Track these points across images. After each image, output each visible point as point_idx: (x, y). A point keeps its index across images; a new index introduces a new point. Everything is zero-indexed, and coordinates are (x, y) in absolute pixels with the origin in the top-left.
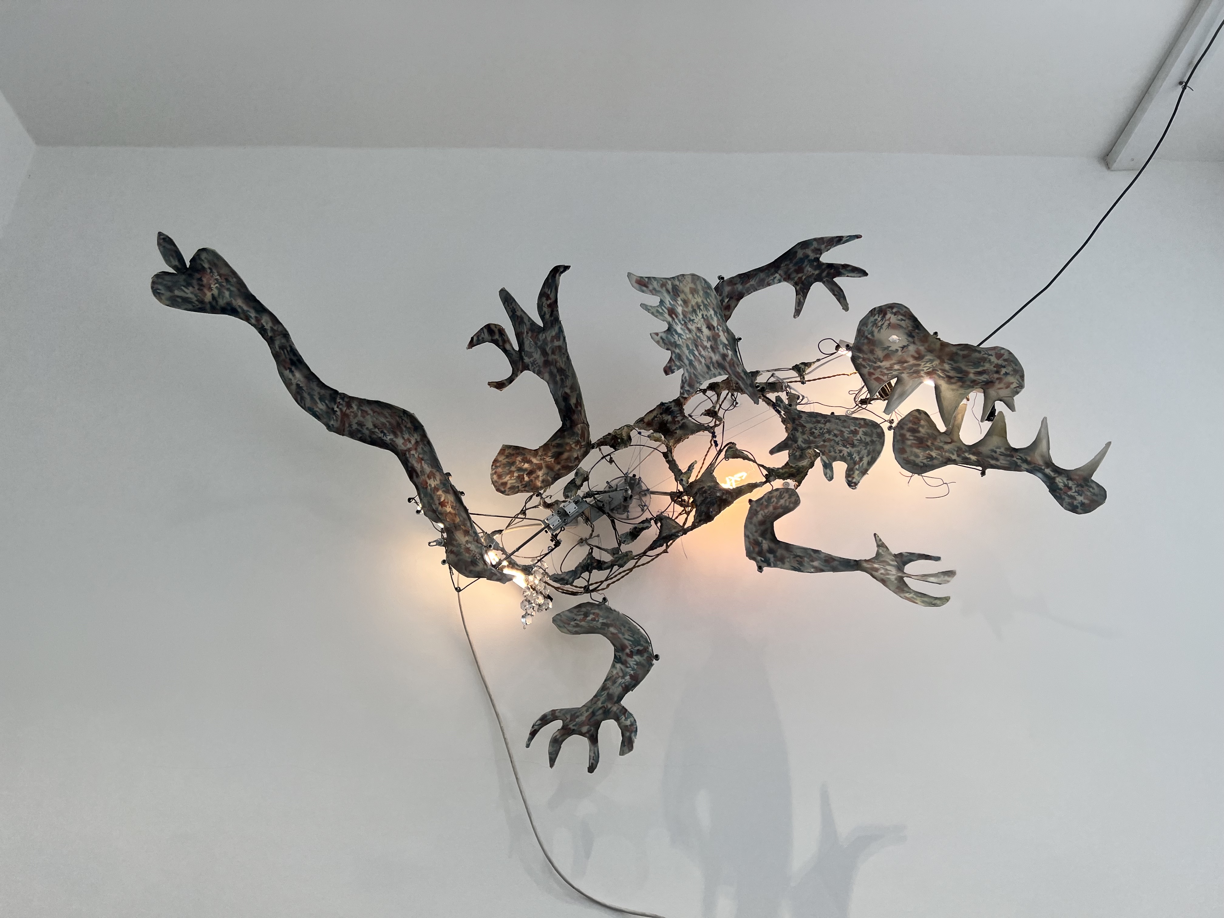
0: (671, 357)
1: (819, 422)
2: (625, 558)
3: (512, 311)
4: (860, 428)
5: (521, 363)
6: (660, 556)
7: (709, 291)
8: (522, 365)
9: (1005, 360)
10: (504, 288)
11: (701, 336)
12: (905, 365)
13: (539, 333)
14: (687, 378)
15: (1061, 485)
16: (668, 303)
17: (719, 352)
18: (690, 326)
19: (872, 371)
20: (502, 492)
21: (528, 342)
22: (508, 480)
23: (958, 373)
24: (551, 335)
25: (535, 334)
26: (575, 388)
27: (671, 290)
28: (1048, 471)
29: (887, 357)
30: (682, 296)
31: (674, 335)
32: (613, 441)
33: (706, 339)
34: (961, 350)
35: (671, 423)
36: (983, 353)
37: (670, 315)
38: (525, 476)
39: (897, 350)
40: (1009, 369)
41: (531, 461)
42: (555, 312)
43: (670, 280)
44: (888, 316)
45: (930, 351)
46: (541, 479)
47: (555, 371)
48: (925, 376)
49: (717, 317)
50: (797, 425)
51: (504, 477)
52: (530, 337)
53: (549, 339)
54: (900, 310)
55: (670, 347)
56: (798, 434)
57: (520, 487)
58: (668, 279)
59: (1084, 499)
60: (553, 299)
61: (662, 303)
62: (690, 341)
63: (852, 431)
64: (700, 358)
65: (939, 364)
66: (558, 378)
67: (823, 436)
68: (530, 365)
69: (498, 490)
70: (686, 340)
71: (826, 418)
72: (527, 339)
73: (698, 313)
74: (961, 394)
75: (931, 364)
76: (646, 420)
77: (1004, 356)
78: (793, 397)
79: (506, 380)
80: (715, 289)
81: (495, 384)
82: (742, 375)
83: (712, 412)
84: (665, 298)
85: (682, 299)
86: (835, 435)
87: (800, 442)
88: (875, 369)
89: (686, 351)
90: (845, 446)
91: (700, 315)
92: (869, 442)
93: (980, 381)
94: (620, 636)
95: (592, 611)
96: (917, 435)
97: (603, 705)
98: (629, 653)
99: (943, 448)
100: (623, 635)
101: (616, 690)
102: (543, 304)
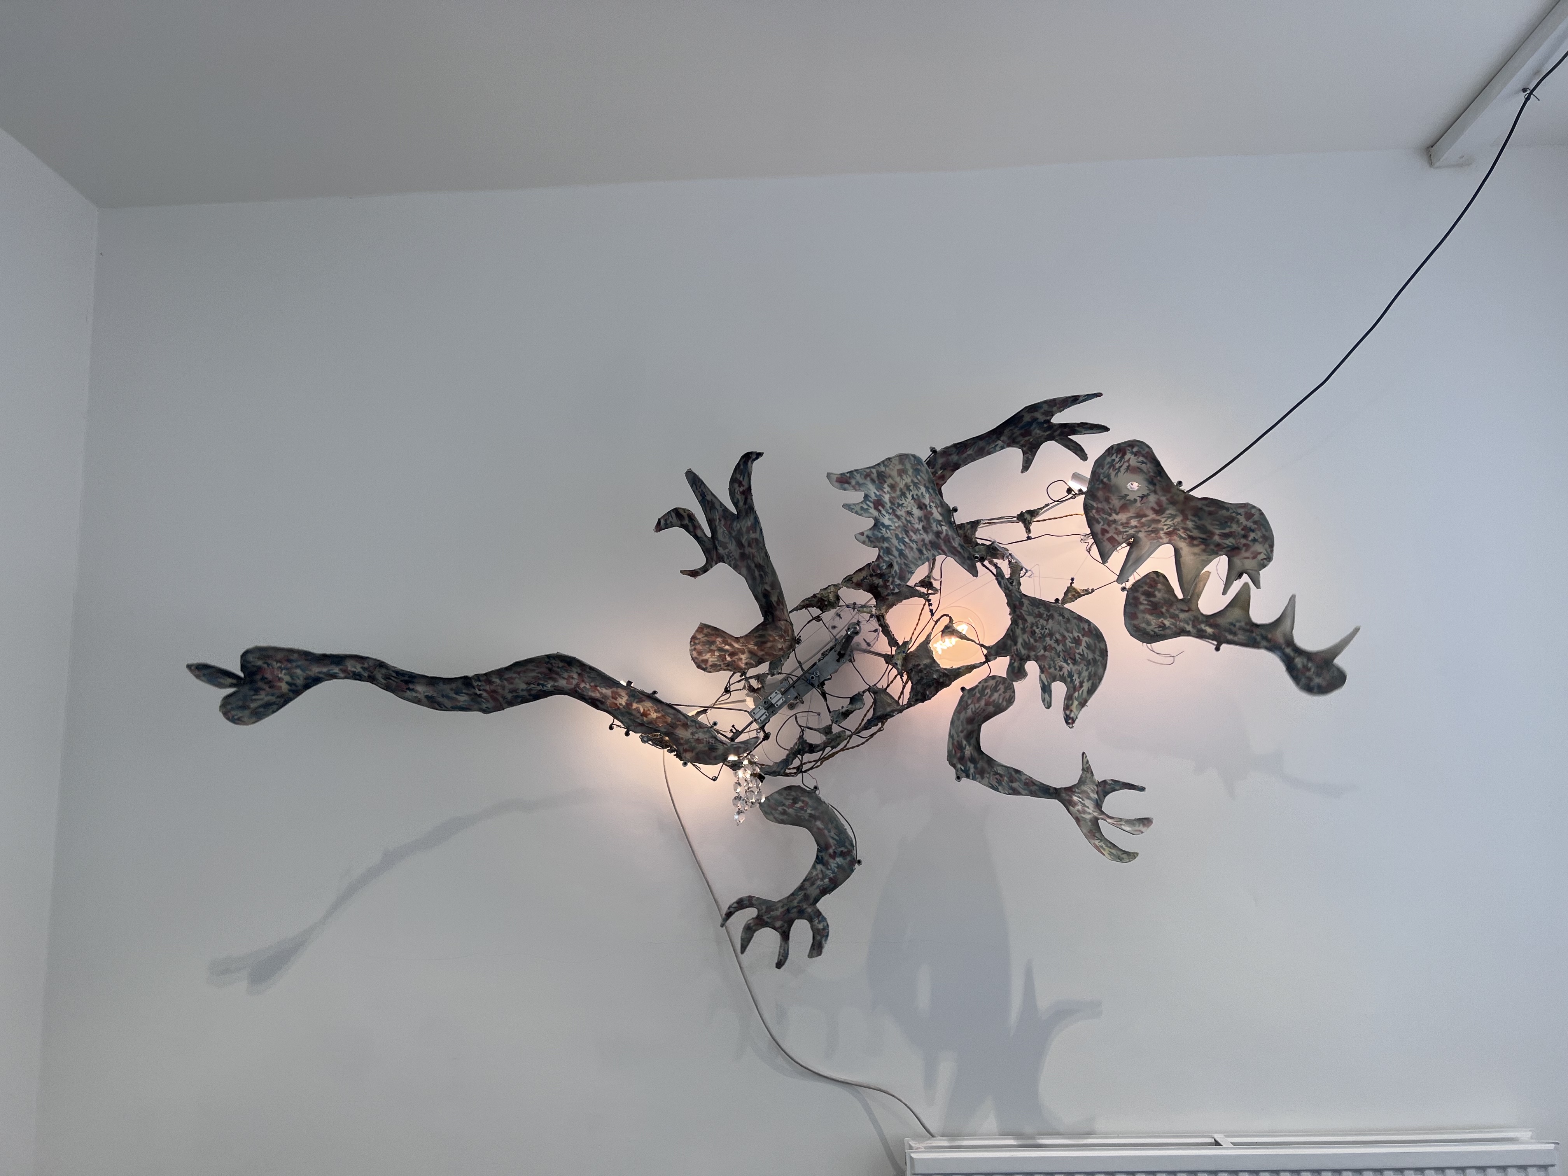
0: (879, 555)
1: (1040, 615)
2: (838, 739)
3: (701, 495)
4: (1083, 636)
5: (715, 553)
7: (919, 467)
8: (716, 555)
9: (1255, 522)
10: (691, 468)
11: (912, 519)
12: (1144, 520)
13: (733, 521)
14: (898, 571)
15: (1300, 665)
16: (873, 495)
17: (932, 531)
18: (899, 513)
19: (1106, 527)
20: (704, 669)
21: (721, 530)
22: (709, 658)
23: (1203, 534)
24: (746, 525)
25: (729, 523)
26: (775, 584)
27: (876, 479)
29: (1124, 508)
30: (889, 481)
31: (881, 530)
32: (819, 603)
33: (918, 521)
34: (1207, 506)
35: (882, 587)
36: (1231, 511)
37: (876, 508)
38: (727, 656)
39: (1135, 500)
40: (1257, 535)
41: (732, 645)
42: (749, 500)
43: (875, 468)
44: (1127, 457)
45: (1173, 502)
46: (744, 661)
47: (753, 565)
48: (1164, 537)
49: (929, 493)
50: (1018, 616)
51: (704, 655)
52: (723, 526)
53: (744, 530)
54: (1141, 450)
55: (878, 544)
56: (1018, 631)
57: (722, 666)
58: (872, 467)
59: (1322, 681)
60: (746, 486)
61: (866, 497)
62: (900, 530)
63: (1074, 638)
64: (911, 544)
65: (1182, 521)
66: (757, 573)
67: (1044, 640)
68: (726, 557)
69: (699, 667)
70: (894, 530)
71: (1049, 611)
72: (720, 527)
73: (908, 495)
74: (1203, 560)
75: (1173, 520)
76: (855, 580)
77: (1255, 516)
78: (1016, 568)
79: (700, 569)
80: (927, 463)
81: (689, 572)
82: (959, 549)
83: (927, 583)
84: (870, 490)
85: (889, 485)
86: (1057, 641)
87: (1019, 646)
88: (1109, 525)
89: (895, 542)
90: (1066, 661)
91: (910, 497)
92: (1091, 660)
93: (1226, 546)
94: (826, 832)
95: (801, 798)
96: (1152, 599)
97: (798, 904)
98: (832, 854)
100: (829, 832)
101: (813, 891)
102: (734, 490)
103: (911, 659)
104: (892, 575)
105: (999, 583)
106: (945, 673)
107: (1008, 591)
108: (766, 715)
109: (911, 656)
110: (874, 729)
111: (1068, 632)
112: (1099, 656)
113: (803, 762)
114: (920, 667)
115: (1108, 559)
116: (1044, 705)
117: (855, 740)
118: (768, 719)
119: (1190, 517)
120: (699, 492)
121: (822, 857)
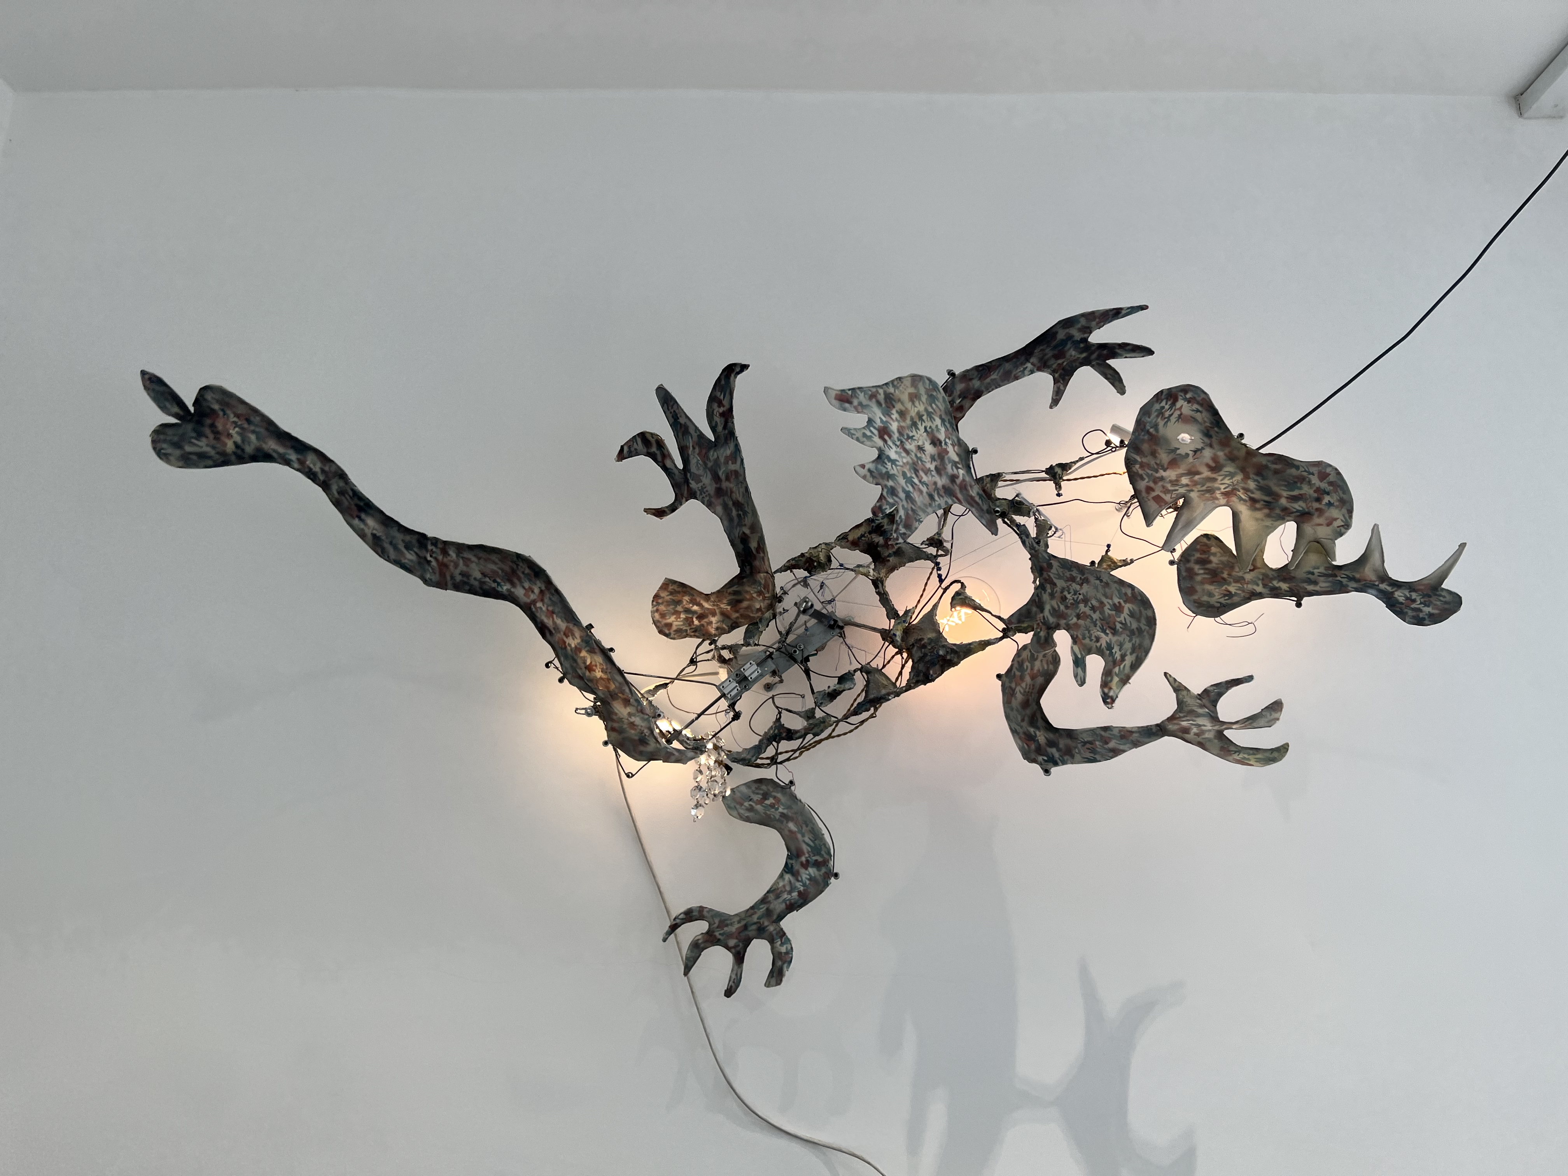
0: (882, 494)
1: (1073, 579)
2: (822, 725)
3: (673, 417)
4: (1125, 602)
5: (686, 487)
6: (865, 724)
7: (935, 393)
8: (687, 490)
9: (1331, 484)
10: (662, 385)
11: (923, 456)
12: (1197, 477)
13: (710, 449)
14: (903, 517)
15: (1401, 600)
16: (878, 421)
17: (947, 473)
18: (908, 446)
19: (1151, 484)
20: (667, 635)
21: (695, 460)
22: (673, 621)
23: (1265, 496)
24: (725, 455)
25: (704, 451)
26: (756, 527)
27: (882, 402)
28: (1383, 586)
29: (1173, 463)
30: (899, 406)
31: (886, 464)
32: (807, 565)
33: (930, 460)
34: (1273, 463)
35: (882, 546)
36: (1302, 469)
37: (881, 437)
38: (694, 619)
39: (1187, 455)
40: (1333, 498)
41: (702, 604)
42: (729, 423)
43: (882, 388)
44: (1178, 405)
45: (1232, 458)
46: (714, 626)
47: (730, 503)
48: (1221, 497)
49: (945, 426)
50: (1046, 580)
51: (668, 617)
52: (698, 454)
53: (722, 460)
54: (1196, 396)
55: (881, 481)
56: (1046, 597)
57: (688, 631)
58: (879, 386)
59: (1433, 609)
60: (727, 406)
61: (870, 422)
62: (908, 467)
63: (1114, 605)
64: (921, 486)
65: (1242, 480)
66: (734, 513)
67: (1077, 607)
68: (698, 493)
69: (661, 632)
70: (902, 466)
71: (1083, 574)
72: (694, 456)
73: (919, 426)
74: (1267, 527)
75: (1232, 478)
76: (850, 538)
77: (1330, 476)
78: (1043, 527)
79: (667, 507)
80: (943, 389)
81: (653, 511)
82: (977, 499)
83: (936, 542)
84: (875, 414)
85: (899, 411)
86: (1093, 608)
87: (1046, 613)
88: (1155, 482)
89: (902, 481)
90: (1104, 631)
91: (922, 429)
92: (1135, 630)
93: (1295, 510)
94: (799, 836)
95: (774, 794)
96: (1209, 566)
97: (758, 920)
98: (804, 862)
99: (1243, 578)
100: (803, 836)
101: (778, 906)
102: (713, 411)
103: (914, 632)
104: (897, 521)
105: (1024, 543)
106: (954, 649)
107: (1033, 551)
108: (738, 690)
109: (913, 629)
110: (865, 715)
111: (1107, 597)
112: (1145, 625)
113: (779, 752)
114: (923, 642)
115: (1152, 522)
116: (1077, 681)
117: (843, 727)
118: (740, 695)
119: (1252, 476)
120: (671, 413)
121: (792, 866)
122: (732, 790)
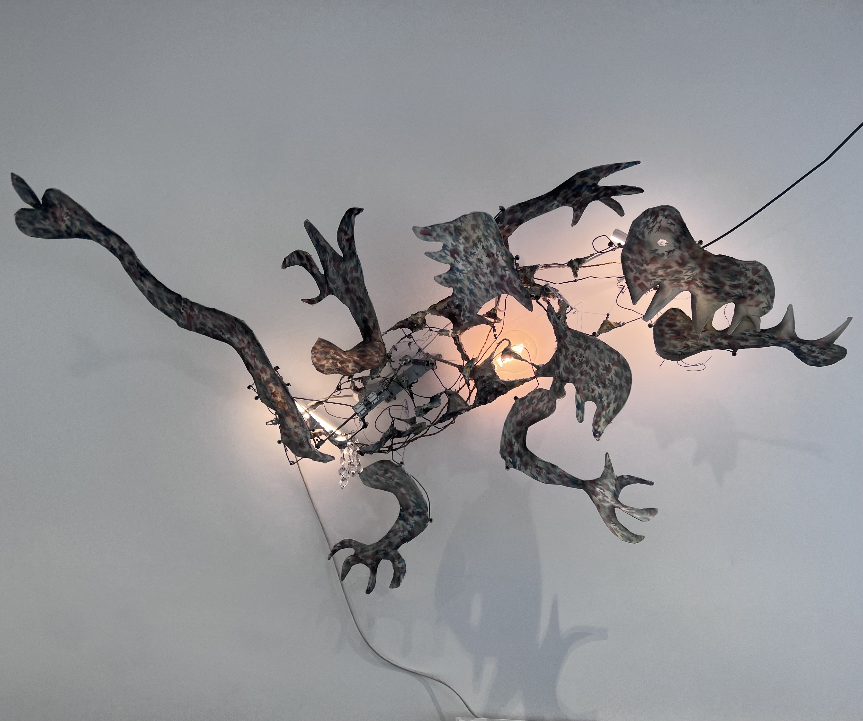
0: (453, 293)
1: (580, 346)
2: (420, 428)
3: (315, 240)
4: (613, 365)
5: (327, 286)
6: (448, 428)
7: (489, 223)
8: (328, 288)
9: (760, 277)
10: (308, 220)
11: (482, 264)
12: (669, 270)
13: (340, 262)
14: (468, 306)
15: (805, 351)
16: (450, 246)
17: (498, 274)
18: (471, 260)
19: (638, 275)
20: (322, 372)
21: (331, 269)
22: (325, 364)
23: (716, 284)
24: (350, 266)
25: (337, 264)
26: (372, 313)
27: (453, 232)
28: (793, 343)
29: (653, 260)
30: (464, 234)
31: (456, 273)
32: (410, 325)
33: (486, 267)
34: (721, 261)
36: (741, 266)
37: (452, 256)
38: (338, 364)
39: (663, 254)
40: (761, 287)
41: (342, 356)
42: (352, 246)
43: (453, 223)
44: (659, 219)
45: (694, 257)
46: (350, 368)
47: (355, 298)
48: (684, 285)
49: (497, 244)
50: (562, 345)
51: (322, 361)
52: (333, 265)
53: (349, 269)
54: (671, 213)
55: (453, 285)
56: (561, 358)
57: (335, 370)
58: (451, 222)
59: (826, 357)
60: (350, 235)
61: (445, 247)
62: (471, 273)
63: (606, 366)
64: (480, 285)
65: (700, 273)
66: (358, 304)
67: (582, 366)
68: (334, 291)
69: (318, 370)
70: (467, 274)
71: (587, 342)
72: (331, 266)
73: (479, 246)
74: (714, 306)
75: (692, 272)
76: (438, 309)
77: (760, 272)
78: (564, 305)
79: (315, 298)
80: (496, 220)
81: (307, 300)
82: (519, 289)
83: (492, 314)
84: (448, 241)
85: (465, 237)
86: (592, 368)
87: (561, 369)
88: (640, 273)
89: (467, 283)
90: (597, 385)
91: (480, 247)
92: (618, 385)
93: (734, 295)
94: (408, 496)
95: (391, 470)
96: (674, 328)
97: (384, 549)
98: (411, 513)
99: (698, 337)
100: (410, 496)
101: (396, 540)
102: (341, 238)
103: (478, 371)
104: (464, 309)
105: (549, 318)
106: (503, 384)
107: (555, 324)
108: (365, 410)
109: (478, 369)
110: (447, 422)
111: (601, 361)
112: (624, 382)
113: (393, 444)
114: (484, 379)
115: (637, 301)
116: (578, 420)
117: (433, 429)
118: (367, 413)
119: (706, 270)
120: (314, 237)
121: (404, 515)
122: (365, 469)
